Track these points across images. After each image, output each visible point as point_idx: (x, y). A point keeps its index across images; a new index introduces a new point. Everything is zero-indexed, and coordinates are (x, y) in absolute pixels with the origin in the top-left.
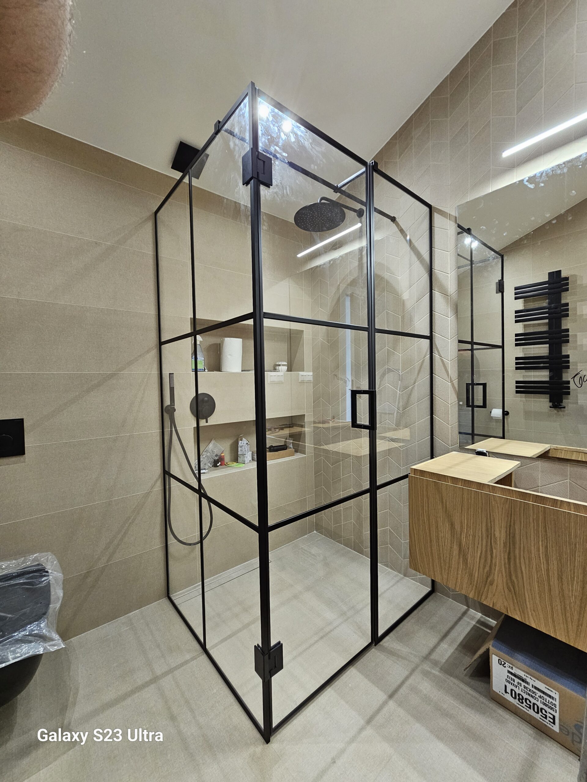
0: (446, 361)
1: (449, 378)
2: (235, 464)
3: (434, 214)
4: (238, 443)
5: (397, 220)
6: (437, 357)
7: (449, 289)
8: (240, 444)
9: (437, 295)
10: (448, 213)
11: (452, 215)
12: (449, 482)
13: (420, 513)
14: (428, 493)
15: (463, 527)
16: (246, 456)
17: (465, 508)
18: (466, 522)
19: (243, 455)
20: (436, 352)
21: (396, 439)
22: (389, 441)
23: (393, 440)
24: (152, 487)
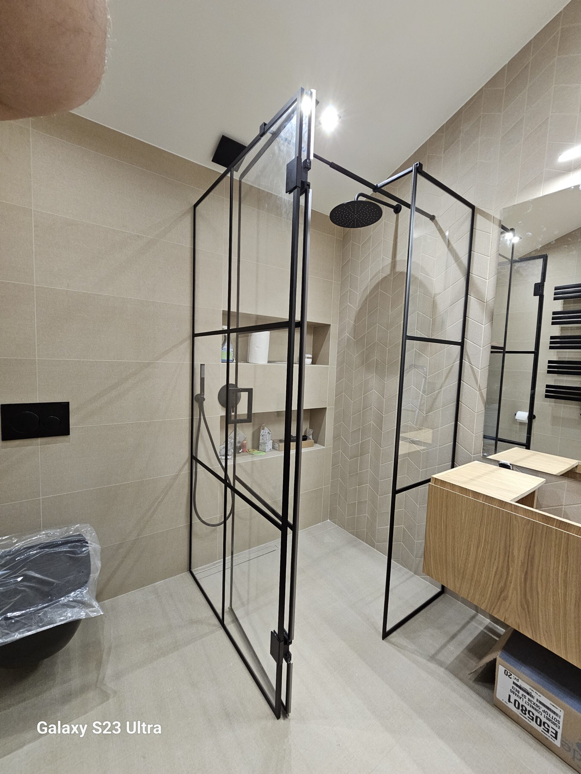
0: (476, 369)
1: (477, 386)
2: (256, 451)
3: (476, 215)
4: (260, 432)
5: (437, 218)
6: (467, 364)
7: (486, 296)
8: (262, 432)
9: (472, 299)
10: (491, 216)
11: (496, 218)
12: (470, 495)
13: (438, 522)
14: (447, 503)
15: (481, 541)
16: (267, 444)
17: (484, 523)
18: (484, 535)
19: (265, 443)
20: (467, 359)
21: (417, 441)
22: (410, 442)
23: (413, 442)
24: (180, 470)
